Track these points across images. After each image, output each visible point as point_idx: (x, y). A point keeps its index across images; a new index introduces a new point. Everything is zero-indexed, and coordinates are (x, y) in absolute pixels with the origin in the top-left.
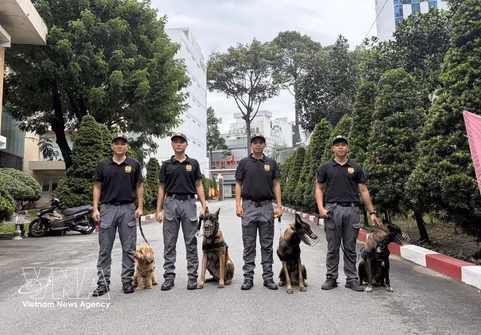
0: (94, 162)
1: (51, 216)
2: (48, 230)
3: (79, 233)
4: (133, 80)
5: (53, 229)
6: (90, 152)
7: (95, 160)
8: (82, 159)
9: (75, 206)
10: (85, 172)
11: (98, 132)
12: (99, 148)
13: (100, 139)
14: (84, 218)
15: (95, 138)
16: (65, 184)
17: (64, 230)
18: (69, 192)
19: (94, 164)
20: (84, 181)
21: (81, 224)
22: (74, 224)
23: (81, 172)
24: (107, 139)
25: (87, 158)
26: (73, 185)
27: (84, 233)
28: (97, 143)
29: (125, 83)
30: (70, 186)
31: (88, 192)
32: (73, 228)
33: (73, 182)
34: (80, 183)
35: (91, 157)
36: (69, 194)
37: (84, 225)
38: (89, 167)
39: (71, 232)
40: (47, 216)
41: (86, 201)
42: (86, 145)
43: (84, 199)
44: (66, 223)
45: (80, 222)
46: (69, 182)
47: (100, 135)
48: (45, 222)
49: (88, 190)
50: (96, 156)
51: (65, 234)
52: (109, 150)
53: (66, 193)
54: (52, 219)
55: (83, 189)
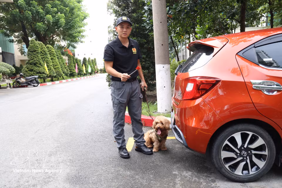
0: (36, 59)
1: (20, 80)
2: (20, 85)
3: (33, 86)
4: (57, 19)
5: (22, 85)
6: (34, 55)
7: (37, 58)
8: (31, 57)
9: (30, 76)
10: (33, 63)
11: (37, 46)
12: (38, 53)
13: (38, 49)
14: (34, 81)
15: (36, 48)
16: (26, 67)
17: (26, 85)
18: (27, 71)
19: (37, 59)
20: (33, 66)
21: (33, 83)
22: (30, 83)
23: (31, 63)
24: (43, 48)
25: (34, 57)
26: (29, 68)
27: (34, 86)
28: (37, 50)
29: (53, 20)
30: (28, 68)
31: (35, 71)
32: (30, 84)
33: (29, 67)
34: (32, 67)
35: (35, 57)
36: (27, 72)
37: (34, 83)
38: (35, 60)
39: (29, 86)
40: (19, 80)
41: (35, 74)
42: (33, 51)
43: (34, 73)
44: (26, 83)
45: (32, 82)
46: (27, 66)
47: (38, 47)
48: (18, 82)
49: (35, 70)
50: (37, 56)
51: (27, 87)
52: (44, 53)
53: (26, 71)
54: (21, 81)
55: (33, 69)
